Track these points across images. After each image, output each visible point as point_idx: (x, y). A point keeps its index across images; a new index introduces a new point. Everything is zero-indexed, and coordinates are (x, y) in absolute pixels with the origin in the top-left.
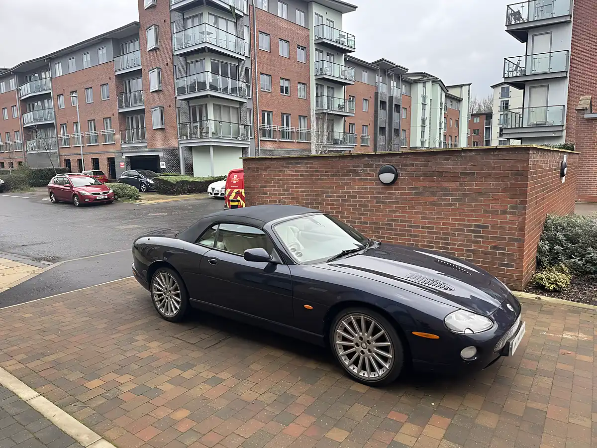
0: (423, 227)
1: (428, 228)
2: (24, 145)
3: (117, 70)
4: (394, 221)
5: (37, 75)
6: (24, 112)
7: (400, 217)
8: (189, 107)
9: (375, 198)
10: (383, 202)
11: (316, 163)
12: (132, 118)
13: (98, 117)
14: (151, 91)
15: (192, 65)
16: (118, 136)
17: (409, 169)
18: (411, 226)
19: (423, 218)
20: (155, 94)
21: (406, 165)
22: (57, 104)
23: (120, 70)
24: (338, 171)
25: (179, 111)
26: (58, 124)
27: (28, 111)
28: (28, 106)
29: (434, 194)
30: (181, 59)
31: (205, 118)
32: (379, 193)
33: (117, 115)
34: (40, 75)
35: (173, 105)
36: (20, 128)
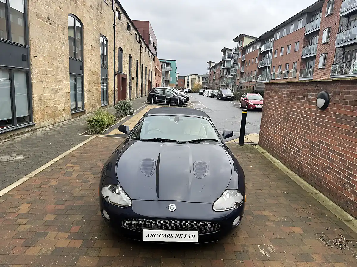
0: (337, 154)
1: (340, 155)
2: (257, 78)
3: (306, 33)
4: (322, 143)
5: (269, 40)
6: (260, 60)
7: (325, 139)
8: (344, 52)
9: (315, 120)
10: (318, 125)
11: (291, 88)
12: (309, 61)
13: (291, 62)
14: (322, 43)
15: (352, 23)
16: (298, 73)
17: (337, 97)
18: (330, 151)
19: (339, 145)
20: (324, 45)
21: (335, 93)
22: (274, 55)
23: (307, 32)
24: (300, 95)
25: (337, 55)
26: (272, 67)
27: (262, 59)
28: (262, 57)
29: (349, 123)
30: (346, 19)
31: (353, 60)
32: (317, 116)
33: (300, 60)
34: (270, 40)
35: (334, 52)
36: (256, 69)
